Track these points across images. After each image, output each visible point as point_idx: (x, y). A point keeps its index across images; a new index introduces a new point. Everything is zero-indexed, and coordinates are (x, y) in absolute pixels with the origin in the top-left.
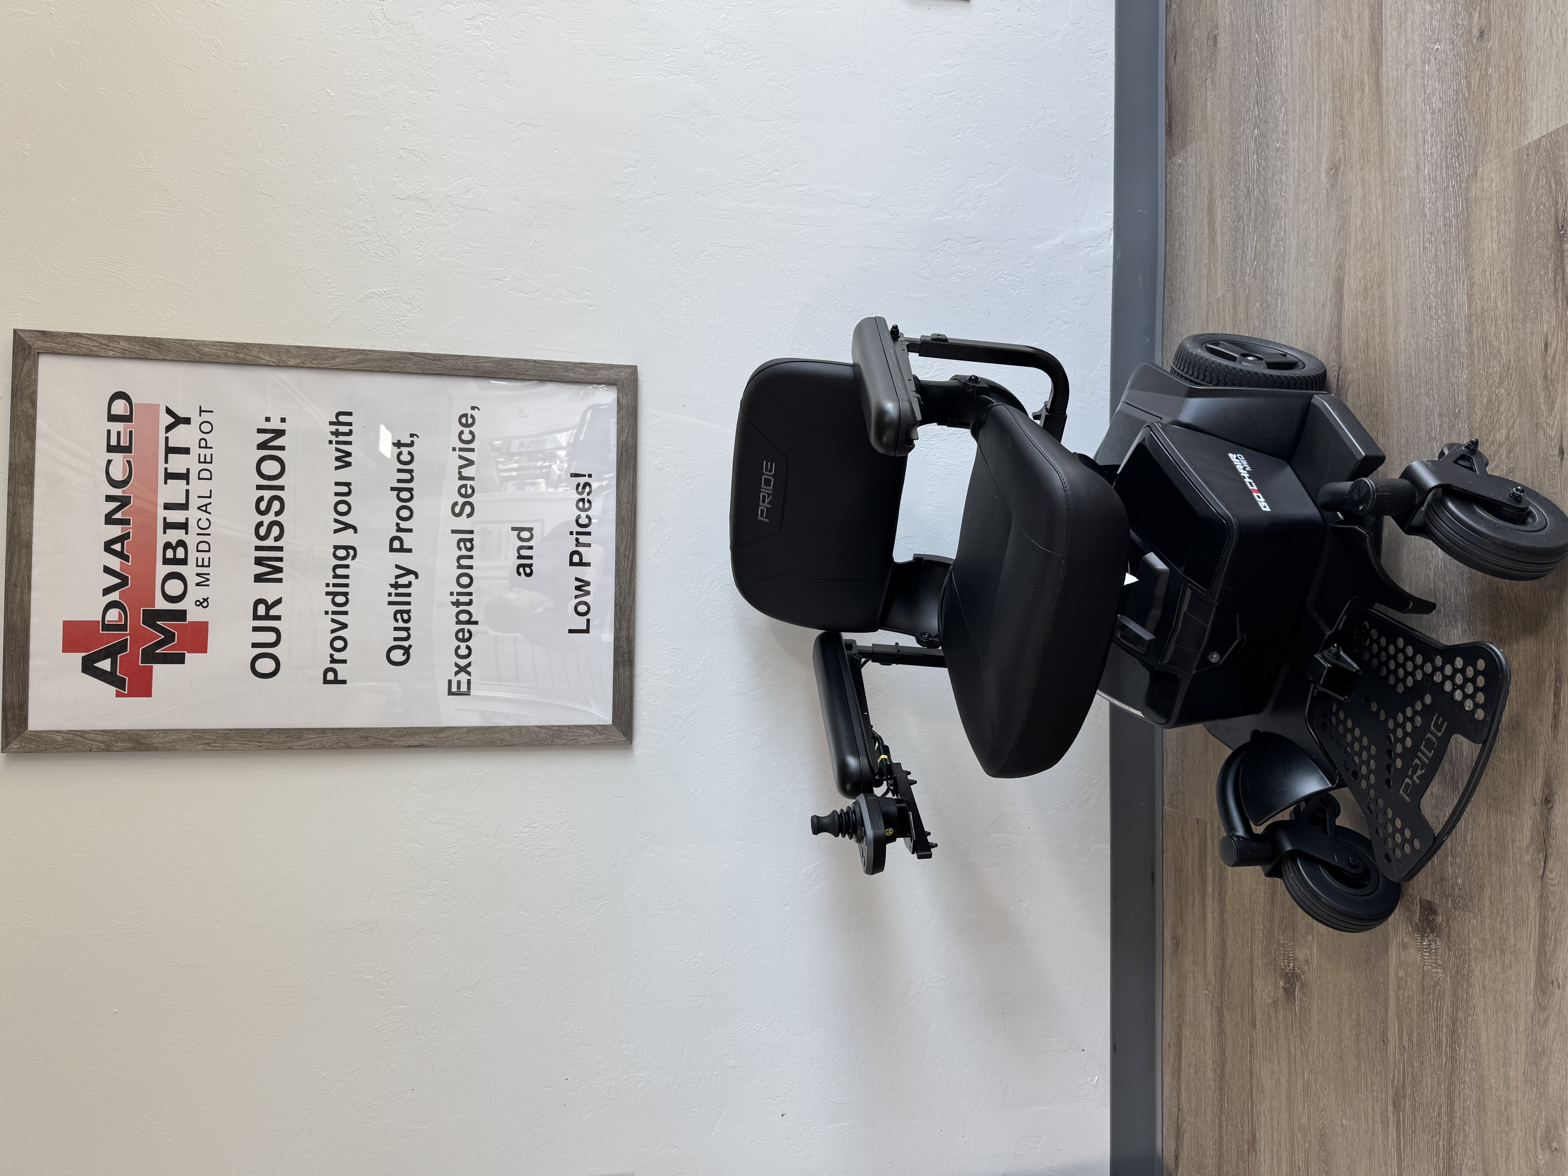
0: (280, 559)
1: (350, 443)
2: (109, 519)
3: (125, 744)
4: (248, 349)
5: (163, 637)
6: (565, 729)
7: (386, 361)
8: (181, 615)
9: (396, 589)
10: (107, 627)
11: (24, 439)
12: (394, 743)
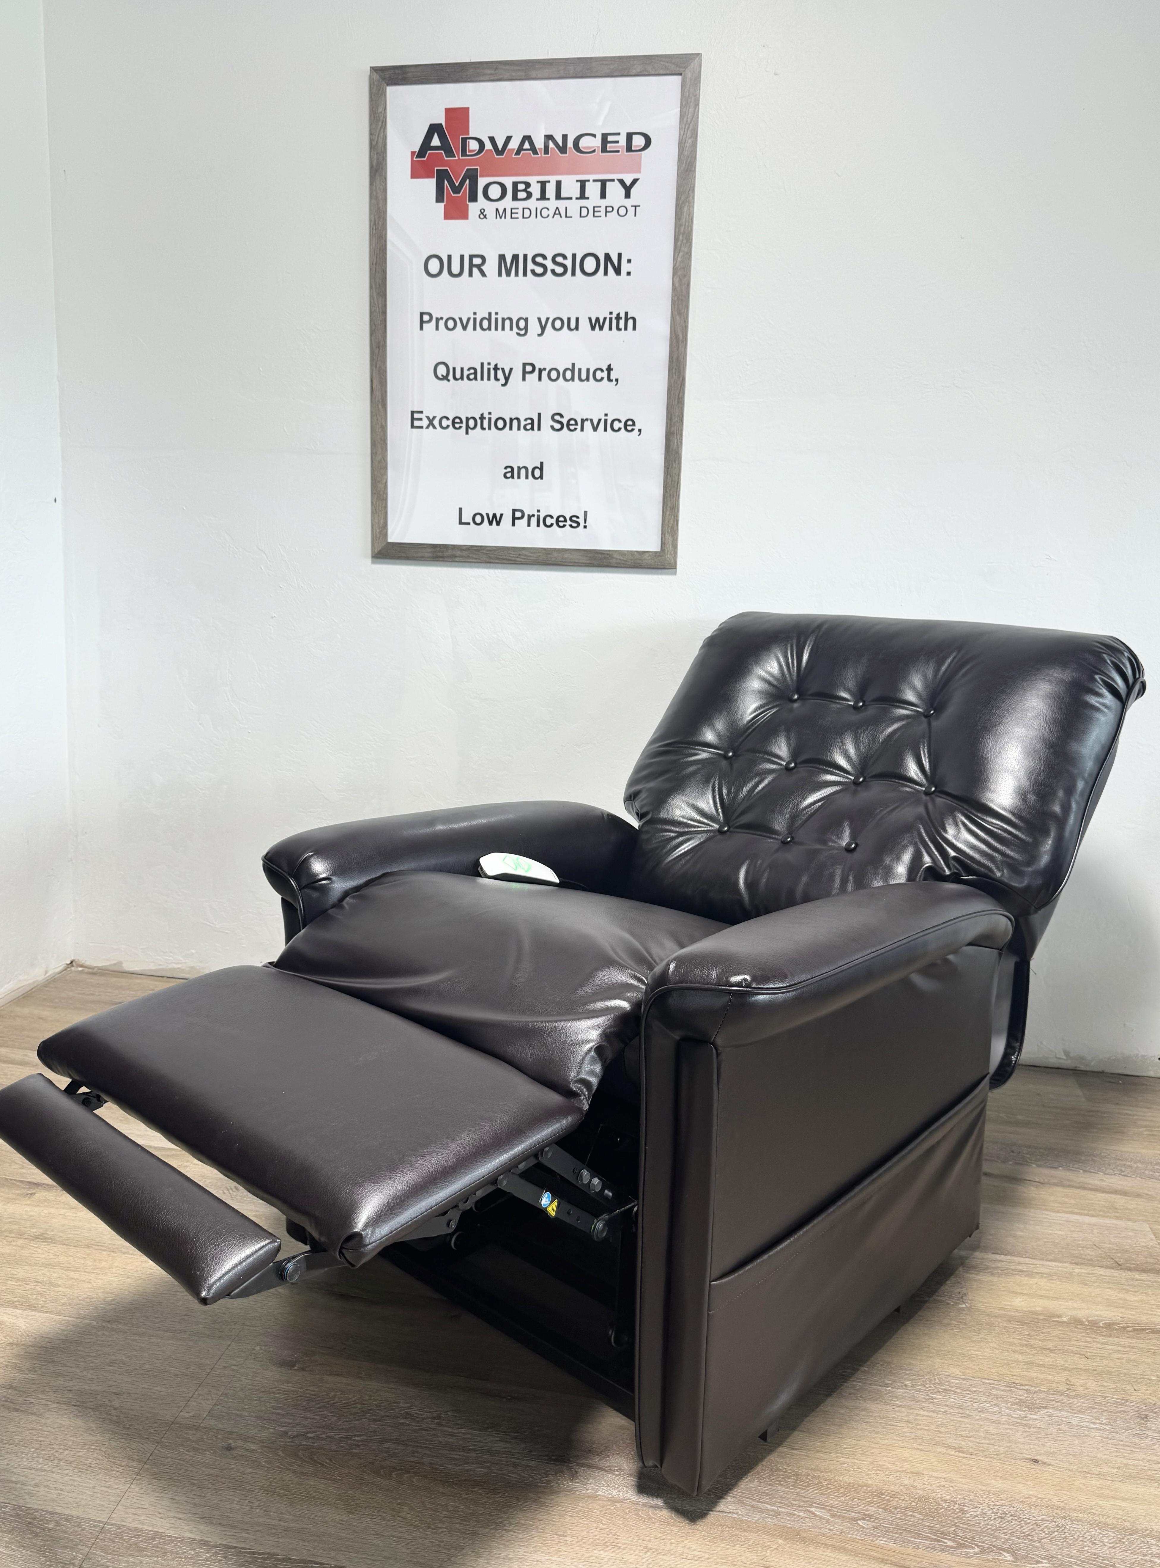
0: (517, 274)
1: (610, 328)
2: (549, 137)
3: (375, 161)
4: (686, 243)
5: (457, 185)
6: (384, 504)
7: (678, 359)
8: (474, 198)
9: (494, 369)
10: (464, 141)
11: (612, 67)
12: (374, 369)
